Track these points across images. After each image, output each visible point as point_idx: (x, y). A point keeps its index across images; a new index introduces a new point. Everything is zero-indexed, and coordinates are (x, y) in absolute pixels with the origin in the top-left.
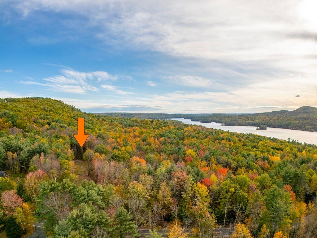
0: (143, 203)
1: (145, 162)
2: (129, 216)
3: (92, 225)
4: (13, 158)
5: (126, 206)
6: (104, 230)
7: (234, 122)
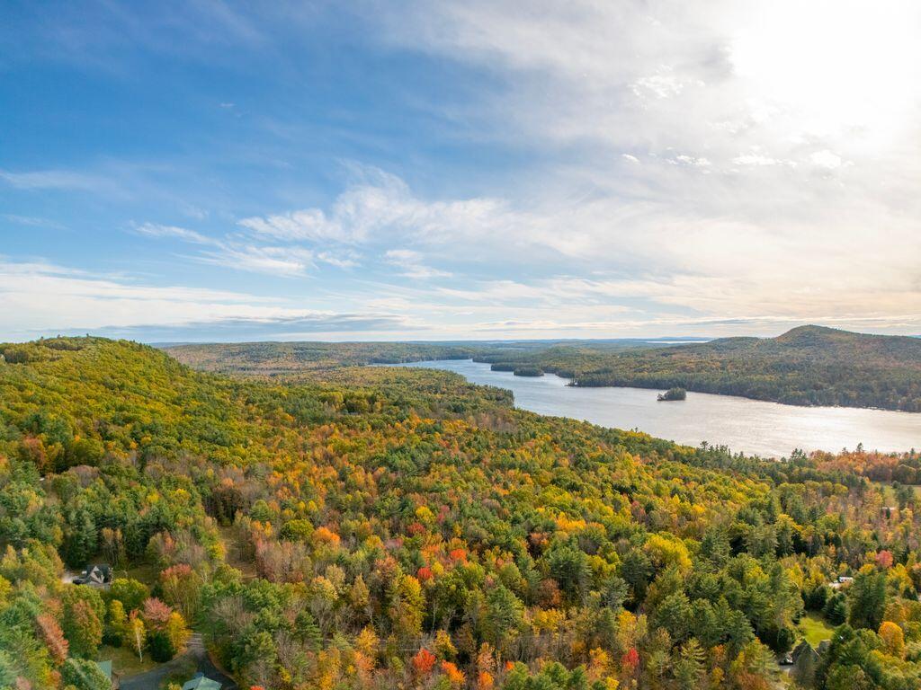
0: (329, 605)
1: (338, 538)
2: (310, 619)
3: (274, 628)
4: (114, 541)
5: (308, 610)
6: (287, 634)
7: (603, 376)
